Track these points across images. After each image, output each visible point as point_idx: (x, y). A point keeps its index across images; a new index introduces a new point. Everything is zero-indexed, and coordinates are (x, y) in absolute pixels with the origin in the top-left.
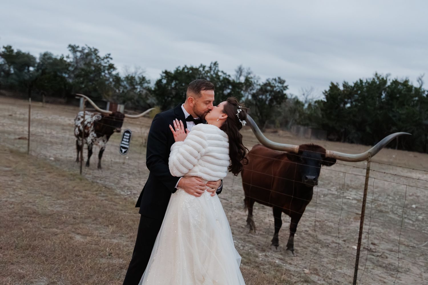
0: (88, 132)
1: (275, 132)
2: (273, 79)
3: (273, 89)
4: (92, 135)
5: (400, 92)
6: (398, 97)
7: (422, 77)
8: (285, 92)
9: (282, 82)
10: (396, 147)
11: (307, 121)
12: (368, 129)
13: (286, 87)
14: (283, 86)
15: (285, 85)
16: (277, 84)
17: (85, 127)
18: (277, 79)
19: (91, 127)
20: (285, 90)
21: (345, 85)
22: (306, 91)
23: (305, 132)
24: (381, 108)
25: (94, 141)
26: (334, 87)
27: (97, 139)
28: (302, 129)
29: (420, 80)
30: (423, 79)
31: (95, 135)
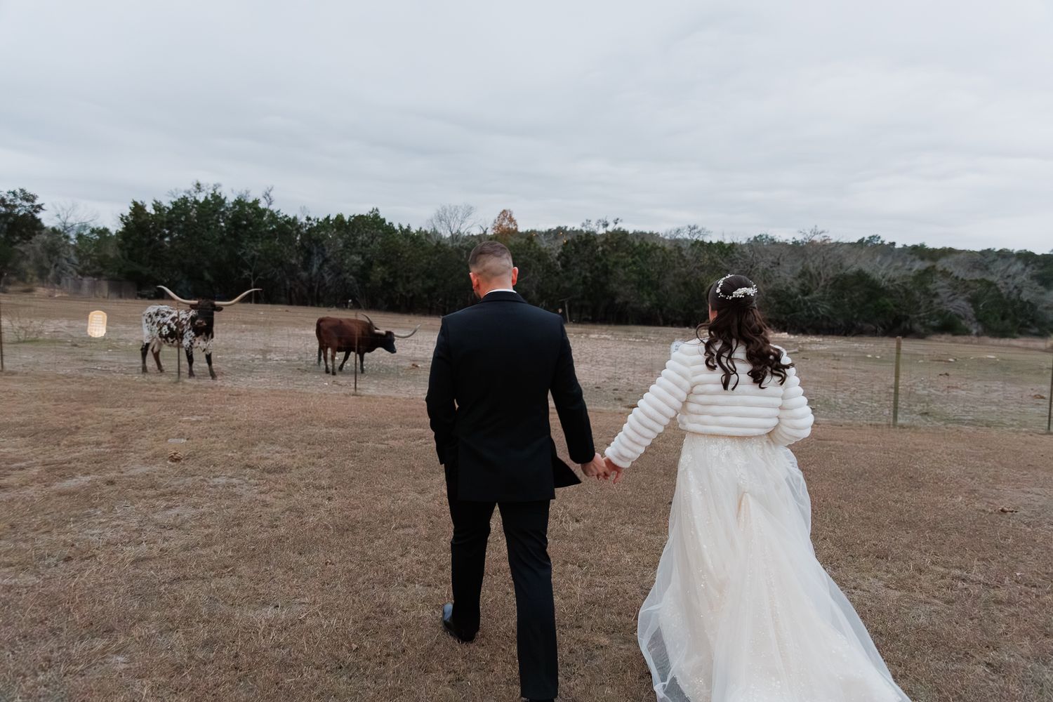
0: (182, 331)
1: (29, 291)
2: (9, 192)
3: (11, 211)
4: (189, 335)
5: (247, 217)
6: (245, 225)
7: (270, 191)
8: (38, 216)
9: (29, 198)
10: (253, 300)
11: (98, 269)
12: (207, 276)
13: (40, 207)
14: (33, 206)
15: (37, 202)
16: (18, 202)
17: (179, 324)
18: (18, 191)
19: (187, 324)
20: (37, 212)
21: (157, 207)
22: (63, 209)
23: (94, 287)
24: (222, 241)
25: (193, 342)
26: (138, 209)
27: (197, 339)
28: (86, 281)
29: (267, 195)
30: (272, 194)
31: (193, 334)
